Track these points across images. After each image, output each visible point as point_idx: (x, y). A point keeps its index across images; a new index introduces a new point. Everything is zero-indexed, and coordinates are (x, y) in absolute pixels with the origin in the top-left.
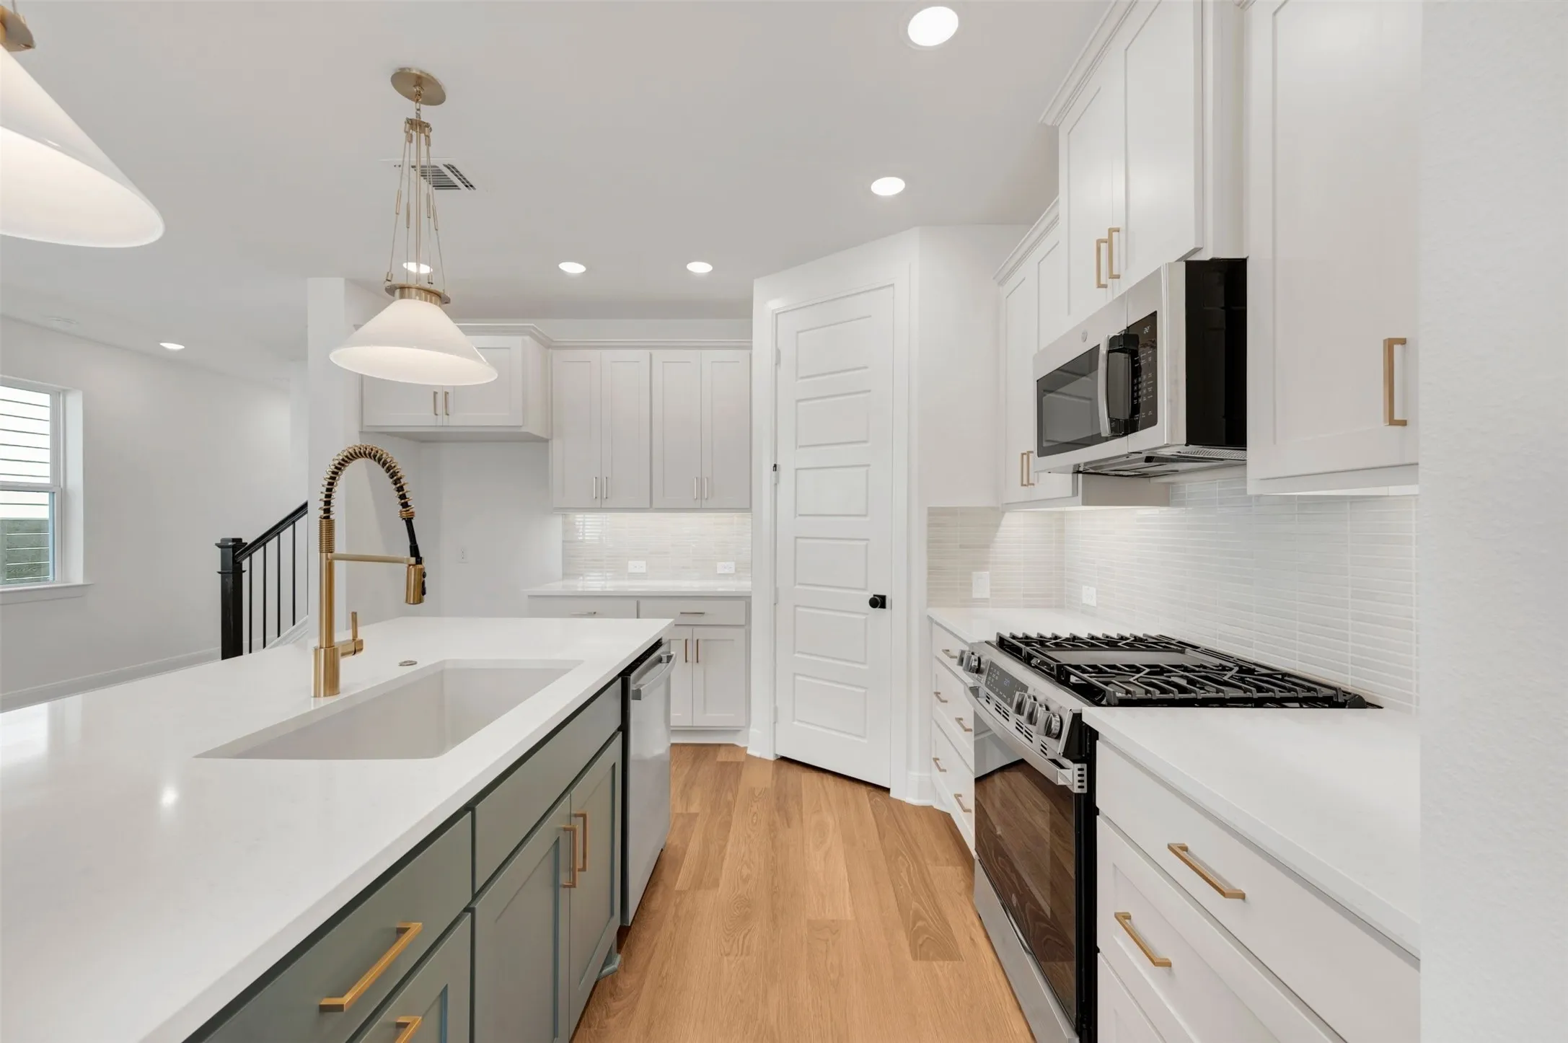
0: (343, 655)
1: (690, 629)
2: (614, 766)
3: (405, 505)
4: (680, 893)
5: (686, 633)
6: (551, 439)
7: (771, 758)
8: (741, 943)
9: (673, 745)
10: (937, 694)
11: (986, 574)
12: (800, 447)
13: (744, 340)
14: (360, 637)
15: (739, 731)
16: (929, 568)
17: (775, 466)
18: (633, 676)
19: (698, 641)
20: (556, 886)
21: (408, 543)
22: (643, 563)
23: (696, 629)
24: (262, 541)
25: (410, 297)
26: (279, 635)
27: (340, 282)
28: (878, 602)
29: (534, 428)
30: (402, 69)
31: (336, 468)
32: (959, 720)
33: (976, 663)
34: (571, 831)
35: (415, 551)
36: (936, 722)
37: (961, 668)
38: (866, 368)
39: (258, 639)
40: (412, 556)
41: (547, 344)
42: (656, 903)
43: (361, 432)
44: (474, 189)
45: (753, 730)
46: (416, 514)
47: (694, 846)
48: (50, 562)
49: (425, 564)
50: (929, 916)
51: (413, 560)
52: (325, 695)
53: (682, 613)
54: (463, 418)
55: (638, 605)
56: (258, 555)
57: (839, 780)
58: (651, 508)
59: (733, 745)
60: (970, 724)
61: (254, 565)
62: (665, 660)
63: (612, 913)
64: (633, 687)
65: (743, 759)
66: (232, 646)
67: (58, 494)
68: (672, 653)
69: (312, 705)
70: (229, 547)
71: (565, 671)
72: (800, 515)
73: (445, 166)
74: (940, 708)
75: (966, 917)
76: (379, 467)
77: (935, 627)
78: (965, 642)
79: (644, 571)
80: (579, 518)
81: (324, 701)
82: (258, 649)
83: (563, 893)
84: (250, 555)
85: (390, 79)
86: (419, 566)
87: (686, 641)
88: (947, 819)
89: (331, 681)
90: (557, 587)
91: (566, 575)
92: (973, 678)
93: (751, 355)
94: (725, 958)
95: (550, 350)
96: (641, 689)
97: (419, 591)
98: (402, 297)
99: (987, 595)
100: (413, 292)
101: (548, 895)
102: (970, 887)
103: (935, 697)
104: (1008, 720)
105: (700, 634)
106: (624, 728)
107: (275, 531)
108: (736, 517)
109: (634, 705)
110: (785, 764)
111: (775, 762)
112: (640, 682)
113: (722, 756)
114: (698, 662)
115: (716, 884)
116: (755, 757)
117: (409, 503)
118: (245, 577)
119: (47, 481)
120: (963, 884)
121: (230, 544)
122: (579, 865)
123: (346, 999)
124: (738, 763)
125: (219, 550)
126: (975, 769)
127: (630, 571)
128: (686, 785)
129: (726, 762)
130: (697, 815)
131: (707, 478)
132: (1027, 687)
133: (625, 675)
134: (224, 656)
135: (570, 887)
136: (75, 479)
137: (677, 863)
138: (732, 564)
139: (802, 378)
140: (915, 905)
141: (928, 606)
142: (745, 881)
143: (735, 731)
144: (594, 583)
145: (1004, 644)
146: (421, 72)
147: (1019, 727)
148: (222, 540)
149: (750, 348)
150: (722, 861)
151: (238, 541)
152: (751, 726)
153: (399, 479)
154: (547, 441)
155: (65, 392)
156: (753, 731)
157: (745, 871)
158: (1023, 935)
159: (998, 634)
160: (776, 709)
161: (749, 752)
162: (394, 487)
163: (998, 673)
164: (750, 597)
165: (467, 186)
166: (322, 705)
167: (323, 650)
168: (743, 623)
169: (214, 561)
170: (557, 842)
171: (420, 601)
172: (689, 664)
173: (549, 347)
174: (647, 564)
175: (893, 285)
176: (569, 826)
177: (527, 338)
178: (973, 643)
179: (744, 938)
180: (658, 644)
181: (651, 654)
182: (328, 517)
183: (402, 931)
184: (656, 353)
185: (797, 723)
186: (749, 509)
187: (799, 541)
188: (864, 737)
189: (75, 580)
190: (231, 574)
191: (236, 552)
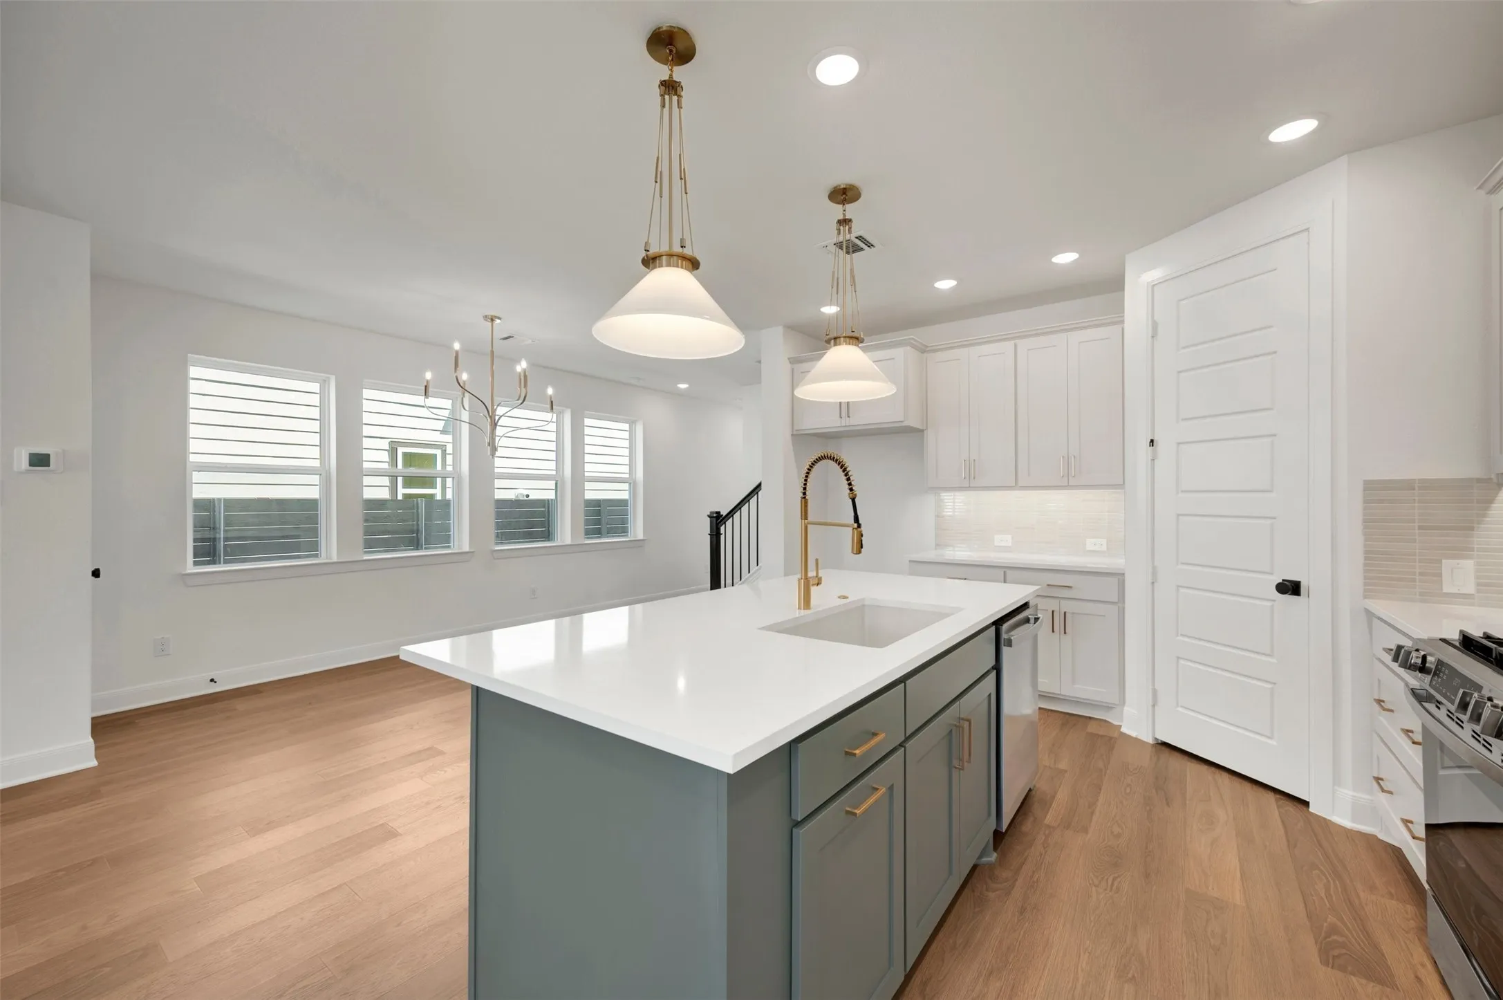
0: (813, 585)
1: (1057, 601)
2: (990, 695)
3: (851, 490)
4: (1048, 826)
5: (1053, 605)
6: (927, 429)
7: (1151, 741)
8: (1110, 883)
9: (1040, 708)
10: (1379, 702)
11: (1469, 565)
12: (1181, 420)
13: (1114, 316)
14: (820, 575)
15: (1112, 708)
16: (1366, 552)
17: (1152, 441)
18: (1005, 627)
19: (1065, 613)
20: (950, 767)
21: (853, 514)
22: (1009, 537)
23: (1063, 602)
24: (731, 513)
25: (840, 344)
26: (741, 580)
27: (780, 329)
28: (1291, 588)
29: (914, 422)
30: (835, 188)
31: (810, 466)
32: (1407, 732)
33: (1419, 661)
34: (959, 727)
35: (856, 519)
36: (1376, 733)
37: (1396, 664)
38: (1271, 327)
39: (729, 581)
40: (855, 522)
41: (923, 350)
42: (1027, 826)
43: (792, 435)
44: (874, 247)
46: (858, 495)
47: (1062, 796)
48: (629, 525)
49: (863, 528)
50: (1353, 936)
51: (856, 525)
52: (804, 609)
53: (1048, 585)
54: (858, 420)
55: (1006, 573)
56: (729, 523)
57: (1235, 778)
58: (1016, 486)
59: (1106, 721)
60: (1419, 738)
61: (727, 529)
62: (1032, 621)
63: (989, 814)
64: (1004, 636)
65: (1116, 735)
66: (715, 583)
67: (632, 483)
68: (1039, 615)
69: (798, 613)
70: (714, 517)
71: (947, 615)
72: (1182, 491)
73: (857, 238)
74: (1383, 718)
75: (1412, 955)
76: (837, 465)
77: (1376, 621)
78: (1409, 637)
79: (1010, 545)
80: (947, 497)
81: (803, 612)
82: (729, 586)
83: (955, 773)
84: (725, 523)
85: (827, 198)
86: (859, 529)
87: (1053, 612)
88: (1397, 855)
89: (806, 602)
90: (931, 555)
91: (938, 546)
92: (1415, 678)
93: (1123, 329)
94: (1094, 888)
95: (925, 355)
96: (1012, 638)
97: (859, 546)
98: (835, 345)
99: (1470, 588)
100: (842, 339)
101: (944, 769)
102: (1423, 930)
103: (1376, 707)
104: (1462, 727)
105: (1067, 606)
106: (997, 668)
107: (738, 507)
108: (1108, 495)
109: (1005, 650)
110: (1166, 751)
111: (1153, 745)
112: (1012, 633)
113: (1092, 728)
114: (1065, 633)
115: (1085, 830)
116: (1129, 737)
117: (854, 488)
118: (722, 537)
119: (627, 476)
120: (1412, 924)
121: (715, 515)
122: (966, 757)
123: (857, 752)
124: (1111, 738)
125: (709, 519)
126: (1424, 786)
127: (996, 544)
128: (1053, 745)
129: (1097, 735)
130: (1066, 771)
131: (1074, 457)
132: (1482, 687)
133: (998, 623)
134: (711, 589)
135: (960, 769)
136: (640, 474)
137: (1046, 804)
138: (1104, 541)
139: (1184, 348)
140: (1331, 919)
141: (1365, 597)
142: (1118, 836)
143: (1109, 708)
144: (961, 553)
145: (1468, 644)
146: (846, 185)
147: (1475, 736)
148: (711, 513)
149: (1122, 322)
150: (1092, 813)
151: (718, 513)
152: (1126, 704)
153: (848, 473)
154: (922, 431)
155: (635, 421)
156: (1127, 710)
157: (1116, 830)
158: (1490, 983)
159: (1461, 632)
160: (1155, 692)
161: (1123, 730)
162: (845, 478)
163: (1447, 672)
164: (1124, 575)
165: (869, 246)
166: (802, 614)
167: (802, 580)
168: (1116, 601)
169: (706, 527)
170: (951, 731)
171: (860, 552)
172: (1056, 635)
173: (923, 352)
174: (1012, 538)
175: (1307, 230)
176: (958, 724)
177: (909, 348)
178: (1420, 640)
179: (1114, 879)
180: (1025, 606)
181: (1018, 614)
182: (805, 498)
183: (875, 734)
184: (1020, 343)
185: (1180, 709)
186: (1121, 486)
187: (1181, 517)
188: (1269, 738)
189: (640, 536)
190: (715, 536)
191: (717, 520)
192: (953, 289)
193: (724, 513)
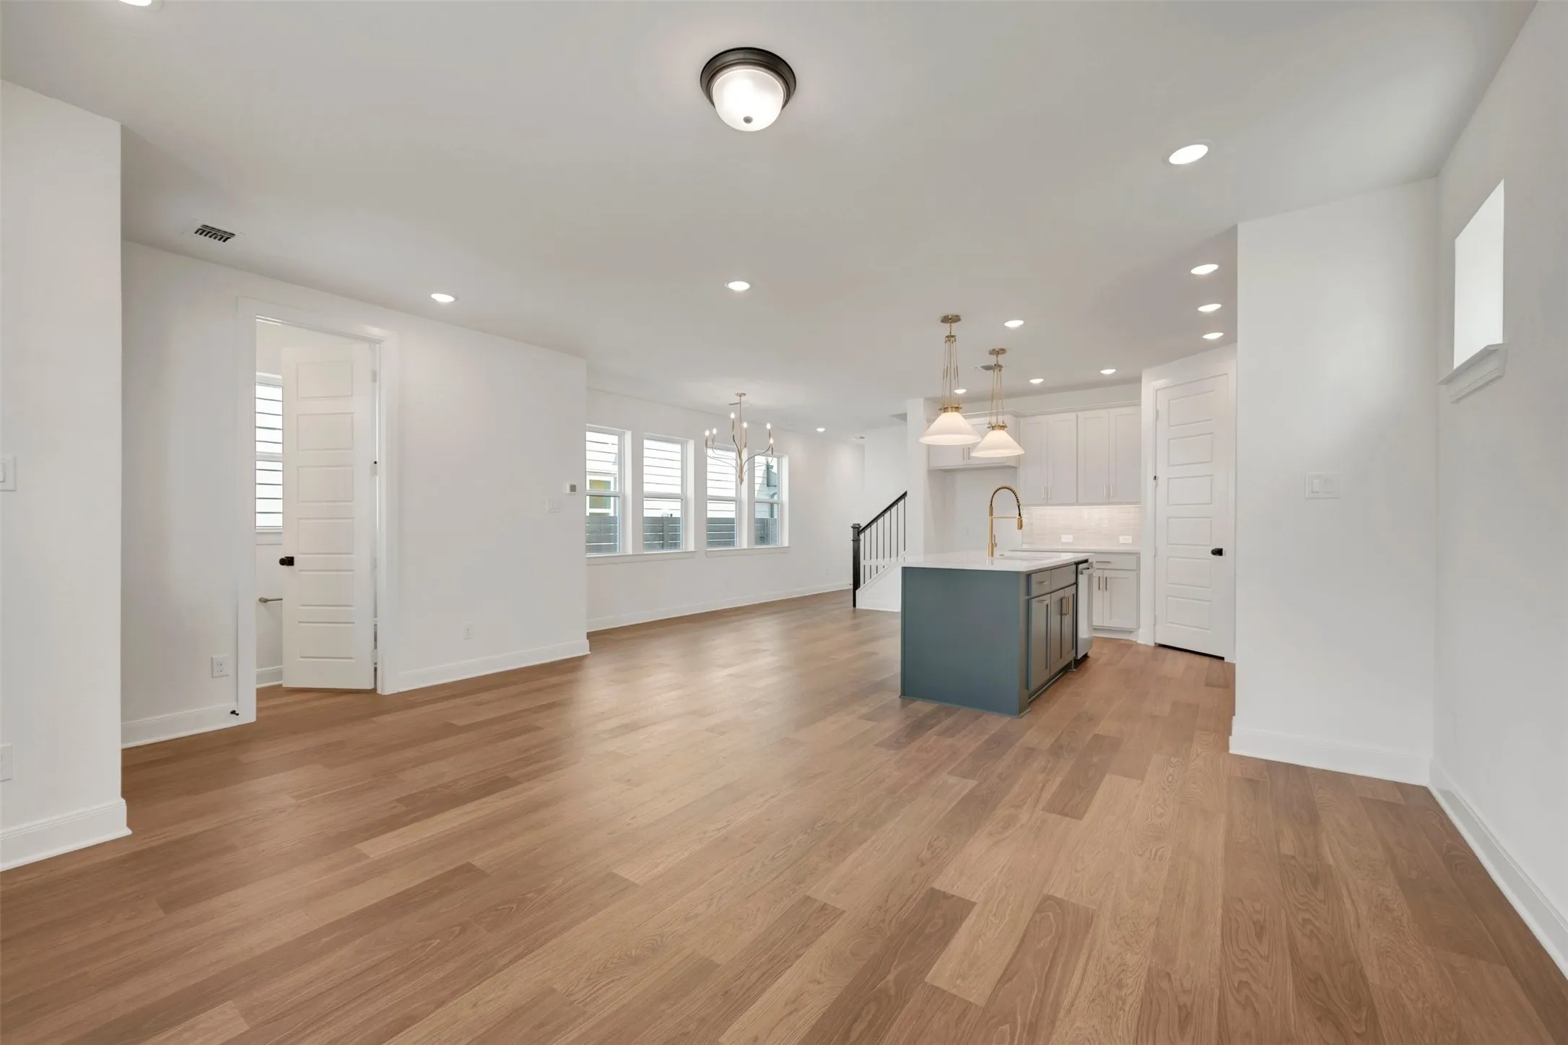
0: (994, 547)
1: (1102, 571)
2: (1074, 594)
5: (1099, 573)
6: (1022, 468)
7: (1152, 644)
12: (1172, 466)
13: (1135, 401)
15: (1132, 632)
17: (1155, 477)
18: (1079, 566)
19: (1106, 578)
20: (1061, 615)
22: (1071, 537)
23: (1106, 571)
24: (869, 525)
25: (995, 430)
27: (921, 397)
28: (1218, 552)
35: (1020, 515)
38: (1210, 420)
43: (928, 470)
45: (1141, 630)
48: (780, 536)
53: (1096, 562)
56: (868, 532)
58: (1077, 503)
59: (1128, 639)
61: (866, 536)
62: (1091, 567)
63: (1073, 648)
64: (1079, 570)
65: (1134, 645)
67: (781, 505)
68: (1095, 566)
70: (855, 528)
72: (1171, 505)
76: (1009, 491)
79: (1073, 539)
80: (1033, 510)
84: (864, 532)
87: (1099, 578)
89: (992, 554)
91: (1024, 543)
95: (1019, 418)
96: (1082, 573)
100: (997, 427)
101: (1059, 616)
105: (1107, 574)
106: (1076, 586)
107: (876, 520)
108: (1131, 508)
109: (1080, 576)
110: (1160, 648)
111: (1153, 647)
112: (1083, 570)
113: (1124, 644)
114: (1106, 590)
116: (1142, 646)
118: (862, 542)
121: (856, 526)
122: (1066, 612)
124: (1131, 649)
125: (851, 529)
127: (1062, 541)
131: (1113, 485)
133: (1075, 564)
135: (1064, 615)
136: (786, 498)
138: (1129, 536)
139: (1172, 426)
143: (1130, 632)
148: (853, 525)
149: (1140, 407)
151: (859, 525)
152: (1140, 627)
154: (1016, 468)
155: (782, 456)
160: (1155, 617)
161: (1138, 642)
162: (1015, 496)
164: (1139, 553)
168: (1135, 568)
169: (850, 534)
170: (1062, 598)
171: (1021, 528)
172: (1101, 591)
174: (1074, 535)
177: (1011, 414)
180: (1087, 561)
181: (1084, 563)
184: (1080, 414)
185: (1168, 624)
186: (1139, 503)
187: (1170, 520)
188: (1207, 629)
189: (786, 544)
190: (856, 541)
191: (858, 530)
192: (1041, 383)
193: (863, 525)
